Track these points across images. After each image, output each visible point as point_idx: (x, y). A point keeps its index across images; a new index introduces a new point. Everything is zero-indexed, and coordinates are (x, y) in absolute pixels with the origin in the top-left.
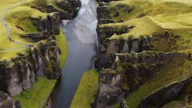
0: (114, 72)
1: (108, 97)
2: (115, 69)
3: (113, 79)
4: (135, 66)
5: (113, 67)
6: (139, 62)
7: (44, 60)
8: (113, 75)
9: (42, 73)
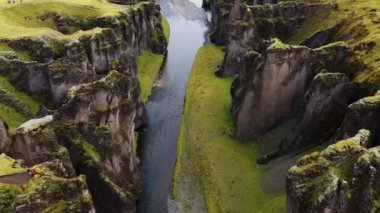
0: (246, 24)
1: (239, 59)
2: (247, 20)
3: (245, 34)
4: (270, 20)
5: (245, 18)
6: (275, 16)
7: (149, 27)
8: (245, 28)
9: (145, 44)
